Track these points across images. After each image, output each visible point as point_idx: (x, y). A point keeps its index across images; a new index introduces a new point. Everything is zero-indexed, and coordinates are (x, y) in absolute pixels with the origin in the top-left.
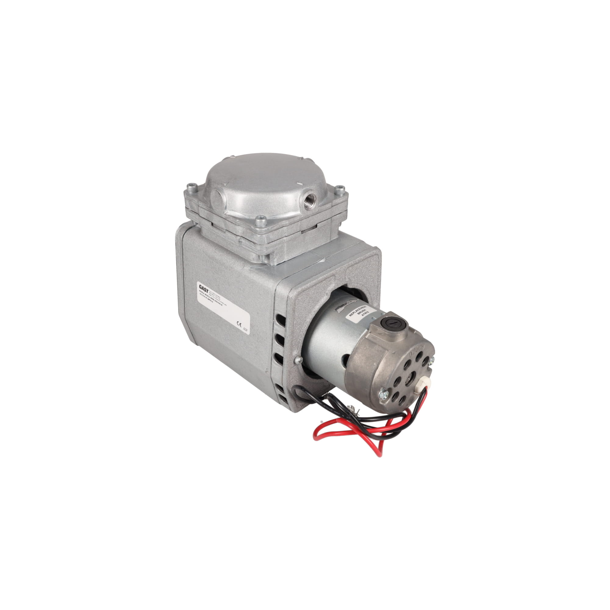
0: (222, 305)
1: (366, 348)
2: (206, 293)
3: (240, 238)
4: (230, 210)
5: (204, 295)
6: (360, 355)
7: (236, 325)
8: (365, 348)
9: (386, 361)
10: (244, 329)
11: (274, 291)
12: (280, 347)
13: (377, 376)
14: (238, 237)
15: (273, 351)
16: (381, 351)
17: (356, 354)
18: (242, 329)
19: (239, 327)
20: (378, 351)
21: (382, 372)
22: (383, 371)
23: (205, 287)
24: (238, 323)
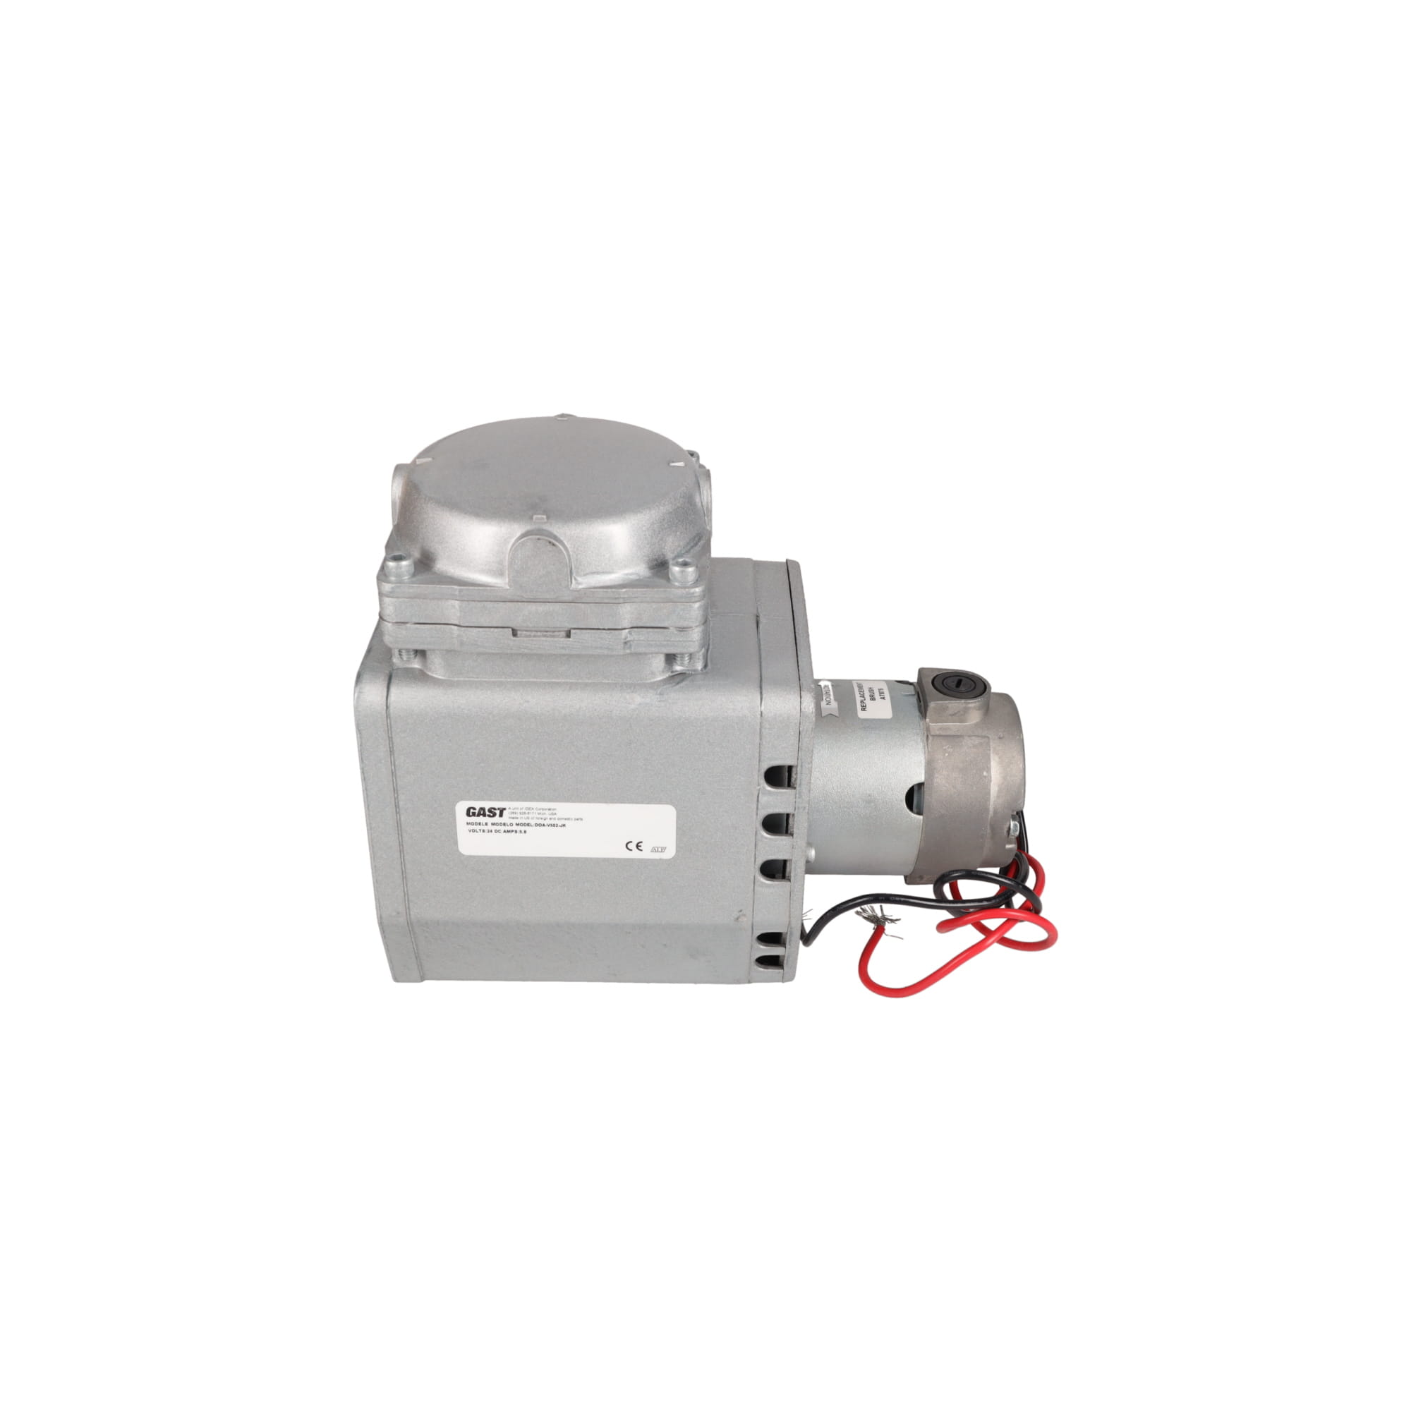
0: (564, 825)
1: (949, 753)
2: (497, 819)
3: (630, 633)
4: (585, 575)
5: (490, 827)
6: (945, 773)
7: (626, 854)
8: (947, 755)
9: (999, 758)
10: (655, 850)
11: (759, 716)
12: (782, 840)
13: (995, 795)
14: (624, 631)
15: (757, 860)
16: (981, 744)
17: (936, 775)
18: (646, 854)
19: (635, 854)
20: (974, 746)
21: (1003, 784)
22: (1004, 778)
23: (487, 805)
24: (629, 846)
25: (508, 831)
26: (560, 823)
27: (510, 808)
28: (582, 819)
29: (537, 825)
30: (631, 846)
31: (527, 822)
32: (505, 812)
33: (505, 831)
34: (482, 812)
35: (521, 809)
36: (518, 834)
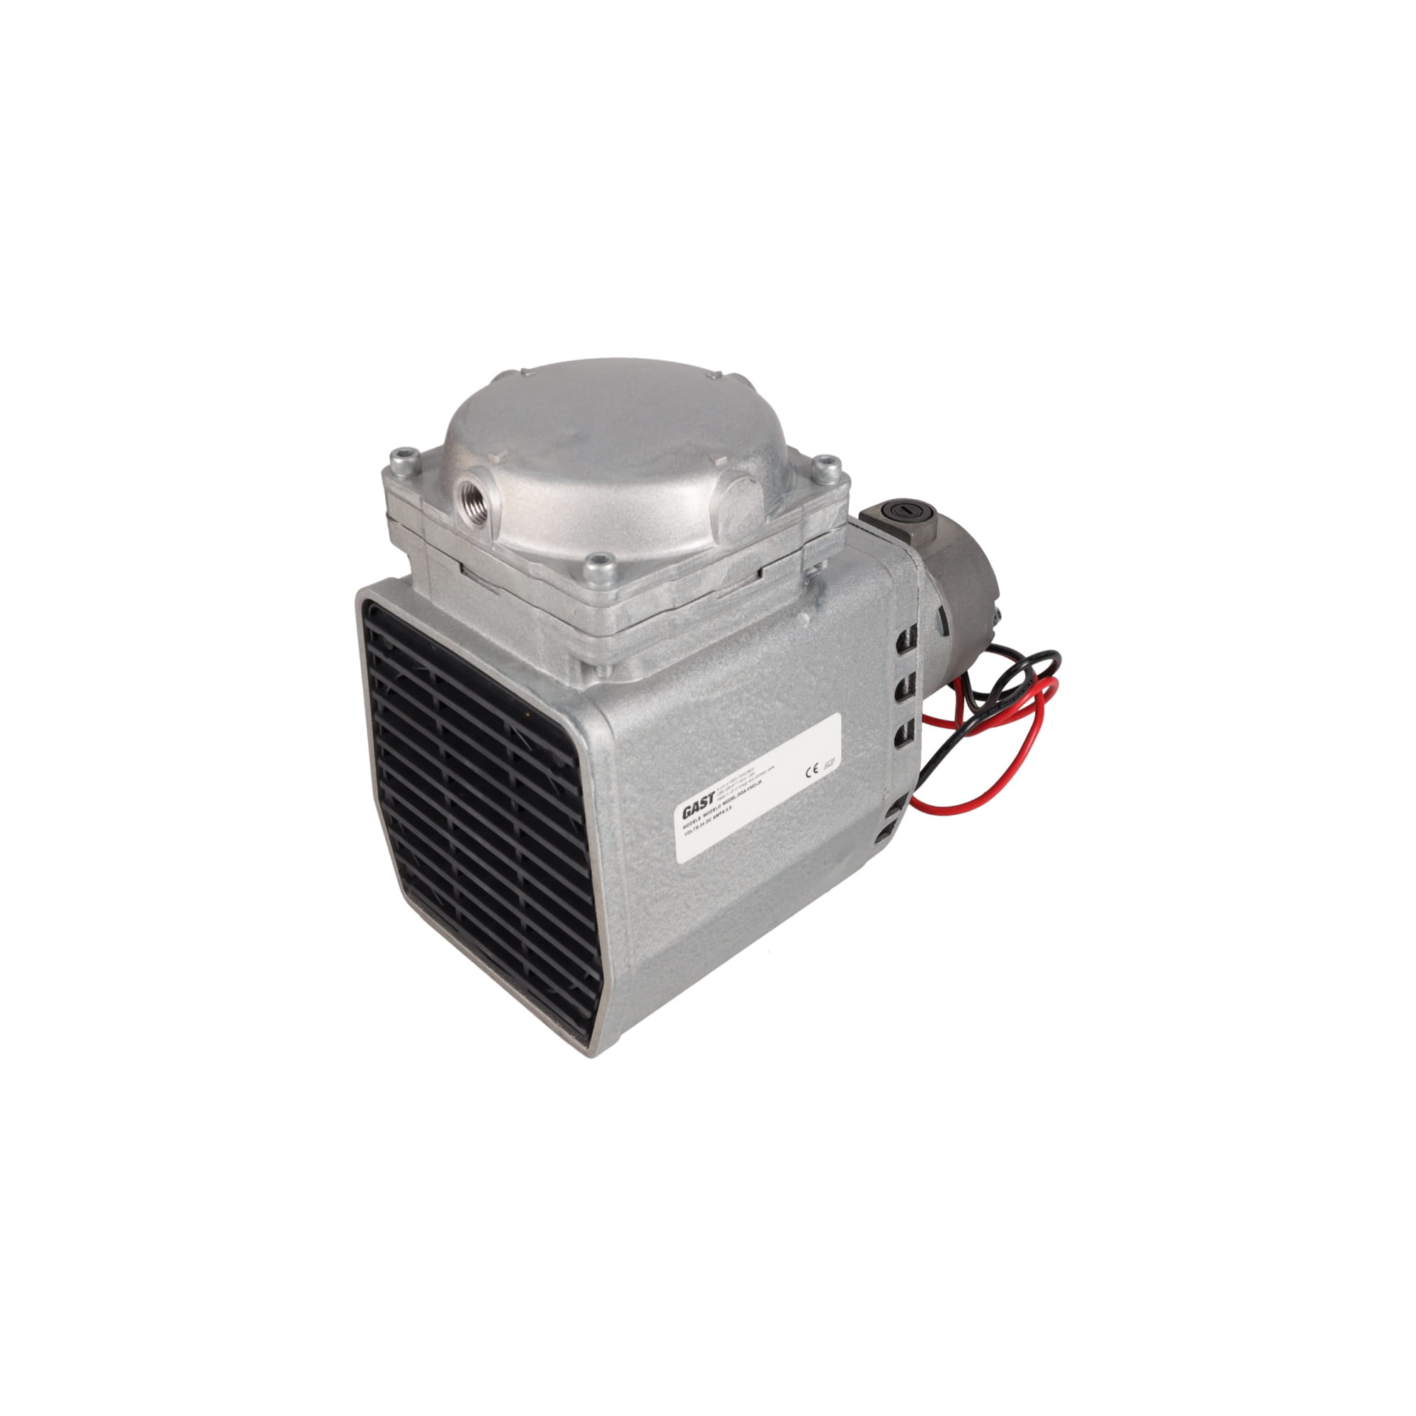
25: (717, 815)
26: (756, 781)
27: (718, 790)
28: (773, 767)
29: (740, 794)
30: (811, 772)
31: (731, 796)
32: (714, 795)
33: (714, 817)
34: (696, 808)
35: (727, 784)
36: (726, 813)
